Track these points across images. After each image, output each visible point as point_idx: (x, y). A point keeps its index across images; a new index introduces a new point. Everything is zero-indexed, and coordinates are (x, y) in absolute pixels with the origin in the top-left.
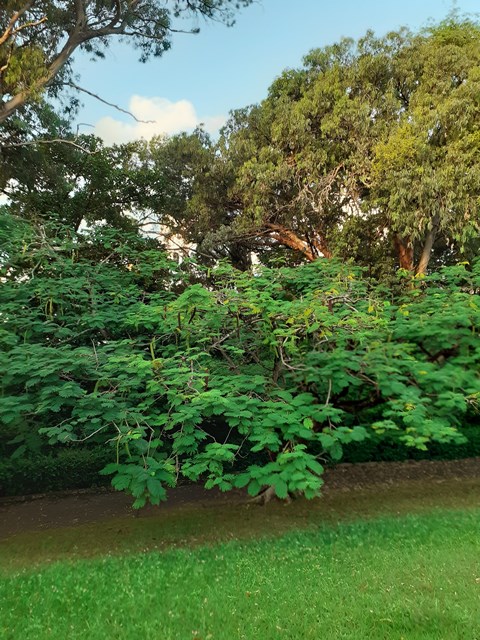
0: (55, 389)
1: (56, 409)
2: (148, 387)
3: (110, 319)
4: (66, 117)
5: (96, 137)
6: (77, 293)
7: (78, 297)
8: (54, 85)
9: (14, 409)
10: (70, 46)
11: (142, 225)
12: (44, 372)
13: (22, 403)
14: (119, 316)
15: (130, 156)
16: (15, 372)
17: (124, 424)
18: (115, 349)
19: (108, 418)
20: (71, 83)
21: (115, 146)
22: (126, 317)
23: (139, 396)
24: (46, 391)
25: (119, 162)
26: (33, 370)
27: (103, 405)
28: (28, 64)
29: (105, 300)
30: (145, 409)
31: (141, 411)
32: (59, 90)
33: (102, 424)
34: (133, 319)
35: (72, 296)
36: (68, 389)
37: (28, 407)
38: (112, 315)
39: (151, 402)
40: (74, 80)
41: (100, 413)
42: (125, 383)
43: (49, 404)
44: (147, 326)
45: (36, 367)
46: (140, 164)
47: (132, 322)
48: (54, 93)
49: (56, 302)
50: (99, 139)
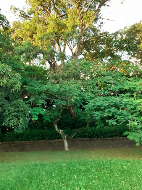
0: (109, 109)
1: (110, 115)
2: (137, 108)
3: (120, 88)
4: (99, 28)
5: (107, 32)
6: (109, 81)
7: (109, 82)
8: (96, 20)
9: (98, 115)
10: (100, 6)
11: (121, 56)
12: (106, 105)
13: (100, 113)
14: (122, 87)
15: (117, 35)
16: (97, 105)
17: (131, 120)
18: (123, 97)
19: (126, 118)
20: (100, 18)
21: (112, 33)
22: (124, 87)
23: (133, 111)
24: (107, 110)
25: (114, 38)
26: (102, 104)
27: (124, 114)
28: (89, 16)
29: (117, 82)
30: (136, 115)
31: (135, 116)
32: (97, 21)
33: (124, 120)
34: (127, 87)
35: (108, 82)
36: (113, 109)
37: (102, 115)
38: (120, 86)
39: (138, 113)
40: (101, 17)
41: (123, 116)
42: (129, 108)
43: (108, 114)
44: (132, 89)
45: (103, 103)
46: (120, 37)
47: (126, 88)
48: (96, 22)
49: (103, 84)
50: (108, 32)
